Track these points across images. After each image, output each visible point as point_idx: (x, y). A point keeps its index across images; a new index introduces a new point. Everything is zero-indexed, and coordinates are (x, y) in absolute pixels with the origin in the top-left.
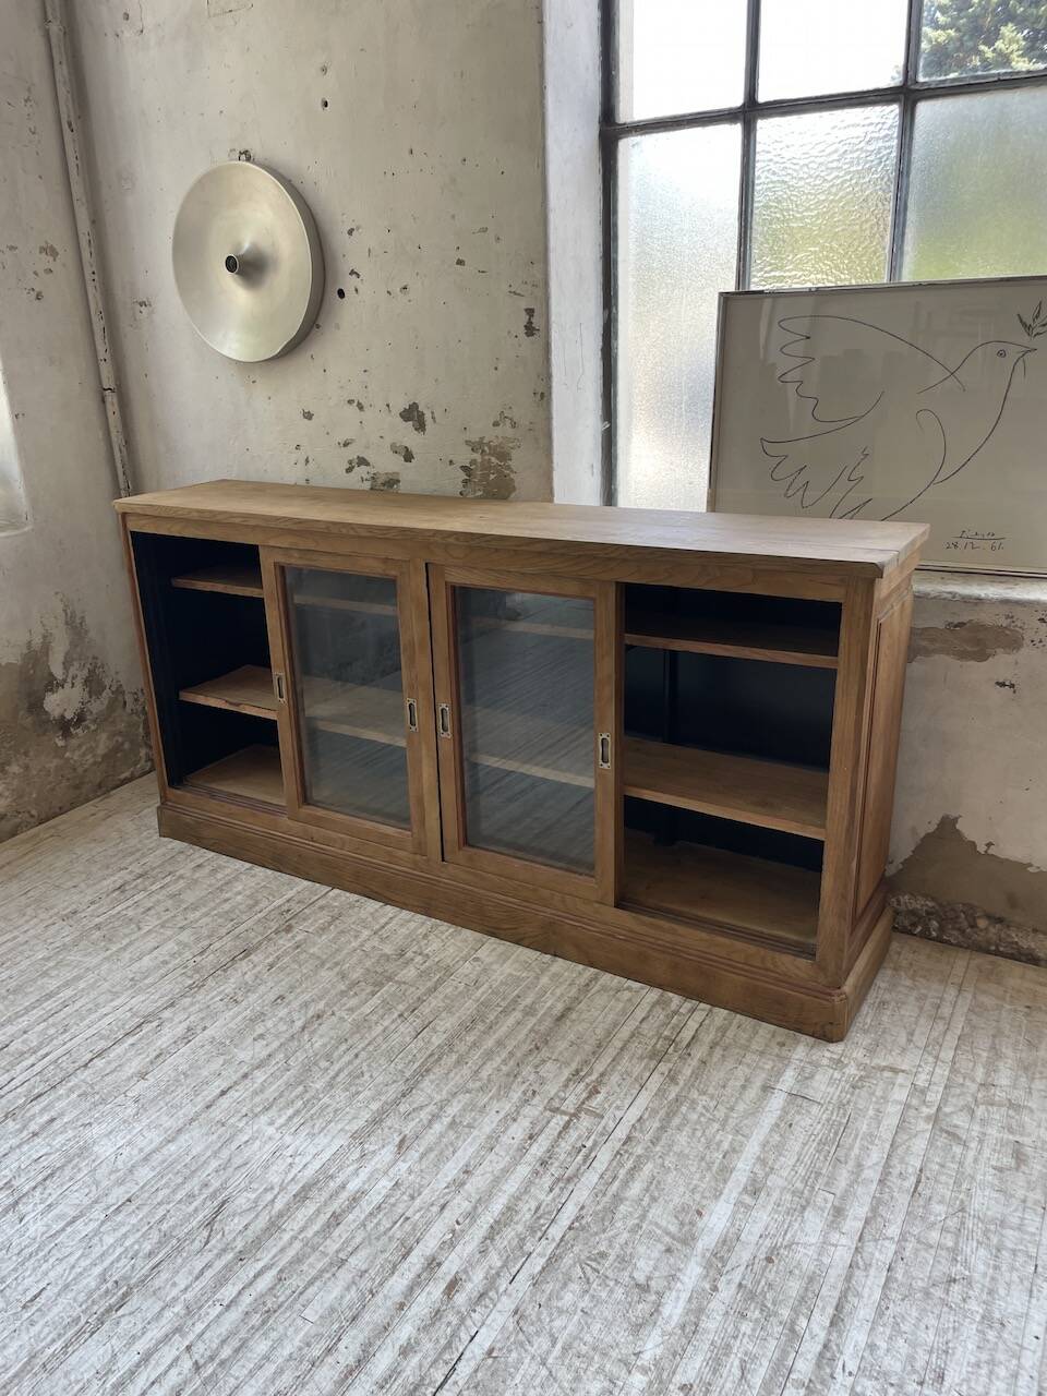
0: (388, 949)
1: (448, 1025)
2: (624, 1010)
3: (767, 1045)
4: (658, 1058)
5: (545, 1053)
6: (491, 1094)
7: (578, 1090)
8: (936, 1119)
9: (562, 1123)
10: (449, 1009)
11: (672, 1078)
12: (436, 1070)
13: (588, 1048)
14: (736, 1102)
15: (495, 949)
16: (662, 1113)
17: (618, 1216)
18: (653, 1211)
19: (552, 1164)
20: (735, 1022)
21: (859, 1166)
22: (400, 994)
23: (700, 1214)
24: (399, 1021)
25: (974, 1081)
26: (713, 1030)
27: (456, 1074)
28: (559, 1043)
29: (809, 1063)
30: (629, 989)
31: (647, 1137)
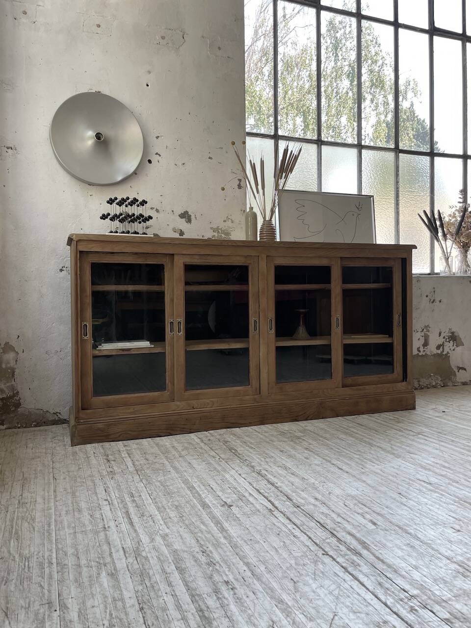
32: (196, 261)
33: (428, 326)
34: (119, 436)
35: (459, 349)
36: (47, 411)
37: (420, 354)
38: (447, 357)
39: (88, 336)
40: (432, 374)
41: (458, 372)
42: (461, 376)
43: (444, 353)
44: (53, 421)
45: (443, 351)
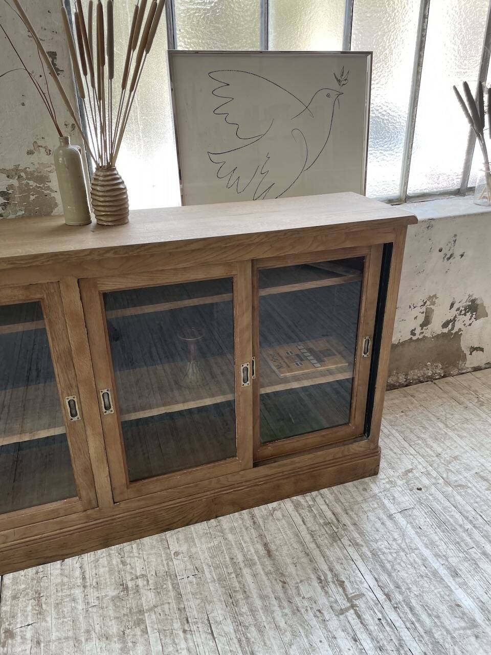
0: (112, 593)
1: (220, 612)
2: (288, 523)
3: (362, 495)
4: (337, 539)
5: (292, 583)
6: (303, 634)
7: (334, 590)
8: (447, 483)
9: (354, 616)
10: (206, 600)
11: (356, 545)
12: (256, 648)
13: (304, 560)
14: (392, 535)
15: (178, 539)
16: (378, 567)
17: (441, 641)
18: (446, 624)
19: (383, 644)
20: (336, 491)
21: (461, 526)
22: (162, 617)
23: (458, 606)
24: (189, 636)
25: (433, 456)
26: (334, 503)
27: (269, 639)
28: (289, 570)
29: (384, 491)
30: (274, 509)
31: (392, 587)
33: (435, 296)
35: (478, 324)
37: (414, 338)
38: (458, 335)
40: (429, 363)
41: (471, 354)
42: (474, 360)
43: (453, 332)
45: (453, 329)
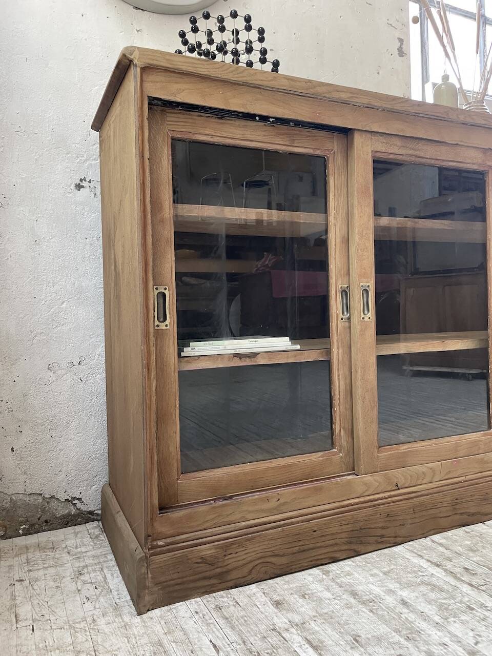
32: (395, 150)
34: (250, 572)
36: (53, 497)
39: (167, 322)
44: (64, 517)
